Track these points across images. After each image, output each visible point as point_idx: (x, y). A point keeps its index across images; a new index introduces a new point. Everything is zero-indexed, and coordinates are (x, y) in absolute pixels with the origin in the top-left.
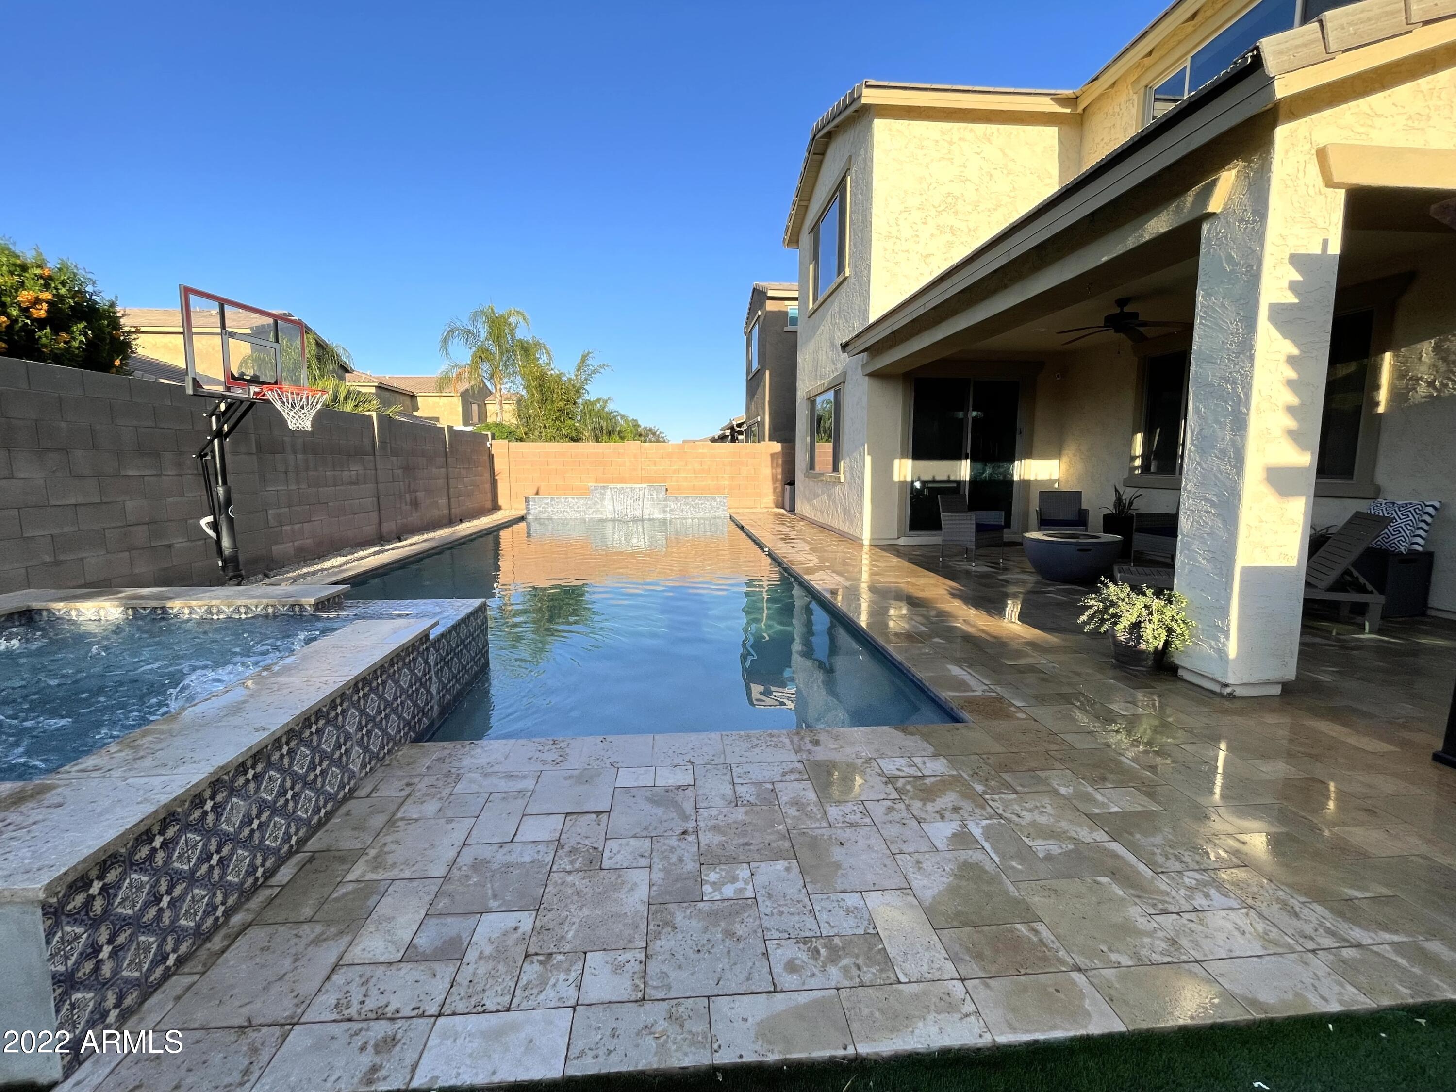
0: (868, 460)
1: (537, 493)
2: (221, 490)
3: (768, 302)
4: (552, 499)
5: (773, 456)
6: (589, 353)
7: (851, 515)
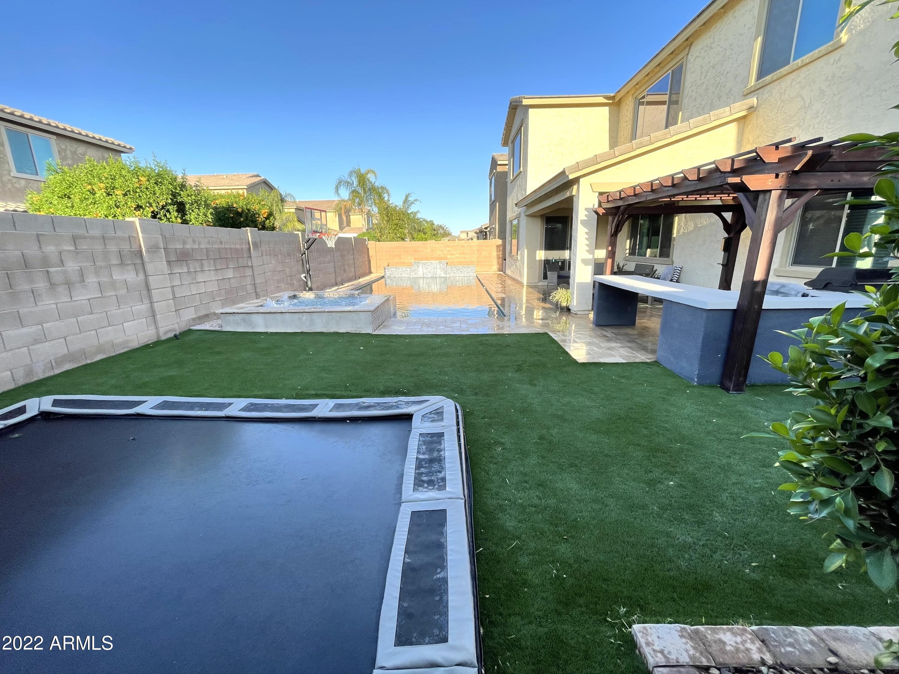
0: (526, 251)
1: (388, 266)
2: (308, 266)
3: (498, 167)
4: (396, 268)
5: (498, 246)
6: (409, 194)
7: (521, 275)
